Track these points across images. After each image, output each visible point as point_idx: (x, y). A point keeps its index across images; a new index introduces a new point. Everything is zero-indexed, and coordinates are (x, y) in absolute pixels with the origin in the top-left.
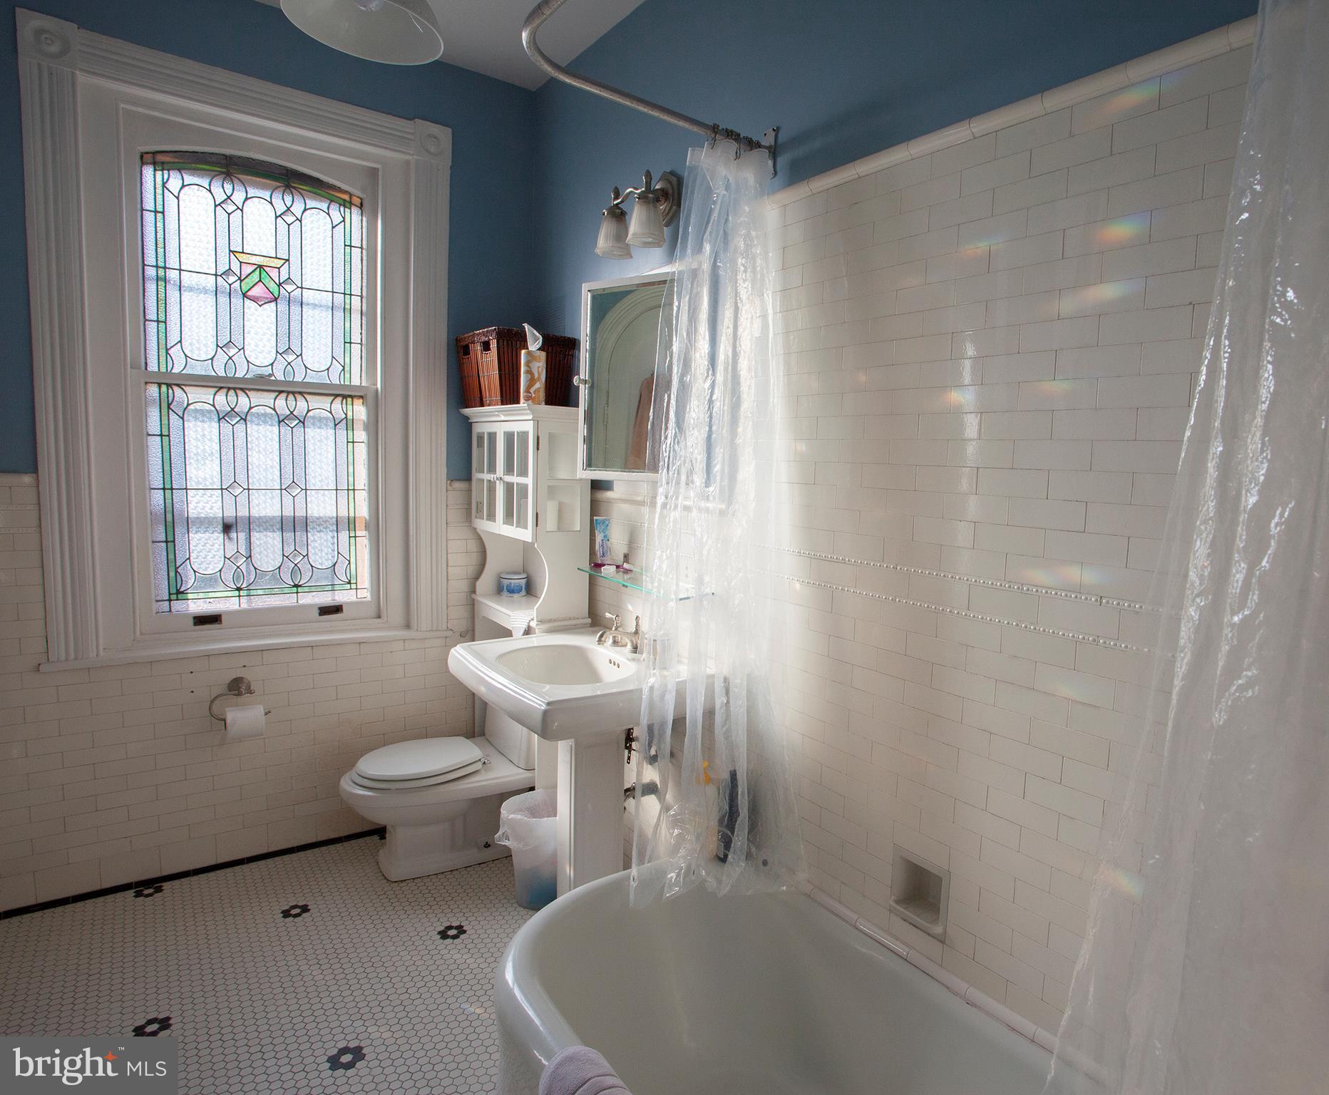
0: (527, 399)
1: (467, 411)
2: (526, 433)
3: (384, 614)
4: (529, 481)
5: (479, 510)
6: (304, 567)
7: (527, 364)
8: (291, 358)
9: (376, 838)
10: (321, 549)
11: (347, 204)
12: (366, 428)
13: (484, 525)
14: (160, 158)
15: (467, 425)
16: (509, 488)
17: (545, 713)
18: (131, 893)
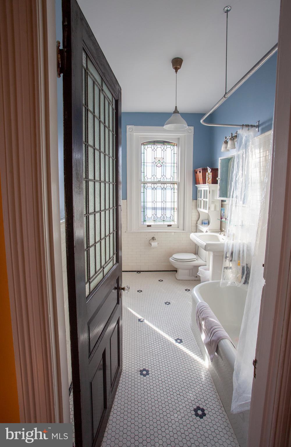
0: (208, 183)
1: (196, 185)
2: (207, 190)
3: (179, 227)
4: (207, 200)
5: (198, 206)
6: (165, 217)
7: (208, 176)
8: (164, 177)
9: (175, 272)
10: (168, 213)
11: (174, 145)
12: (177, 190)
13: (199, 209)
14: (144, 144)
15: (197, 188)
16: (204, 201)
17: (205, 245)
18: (136, 272)
